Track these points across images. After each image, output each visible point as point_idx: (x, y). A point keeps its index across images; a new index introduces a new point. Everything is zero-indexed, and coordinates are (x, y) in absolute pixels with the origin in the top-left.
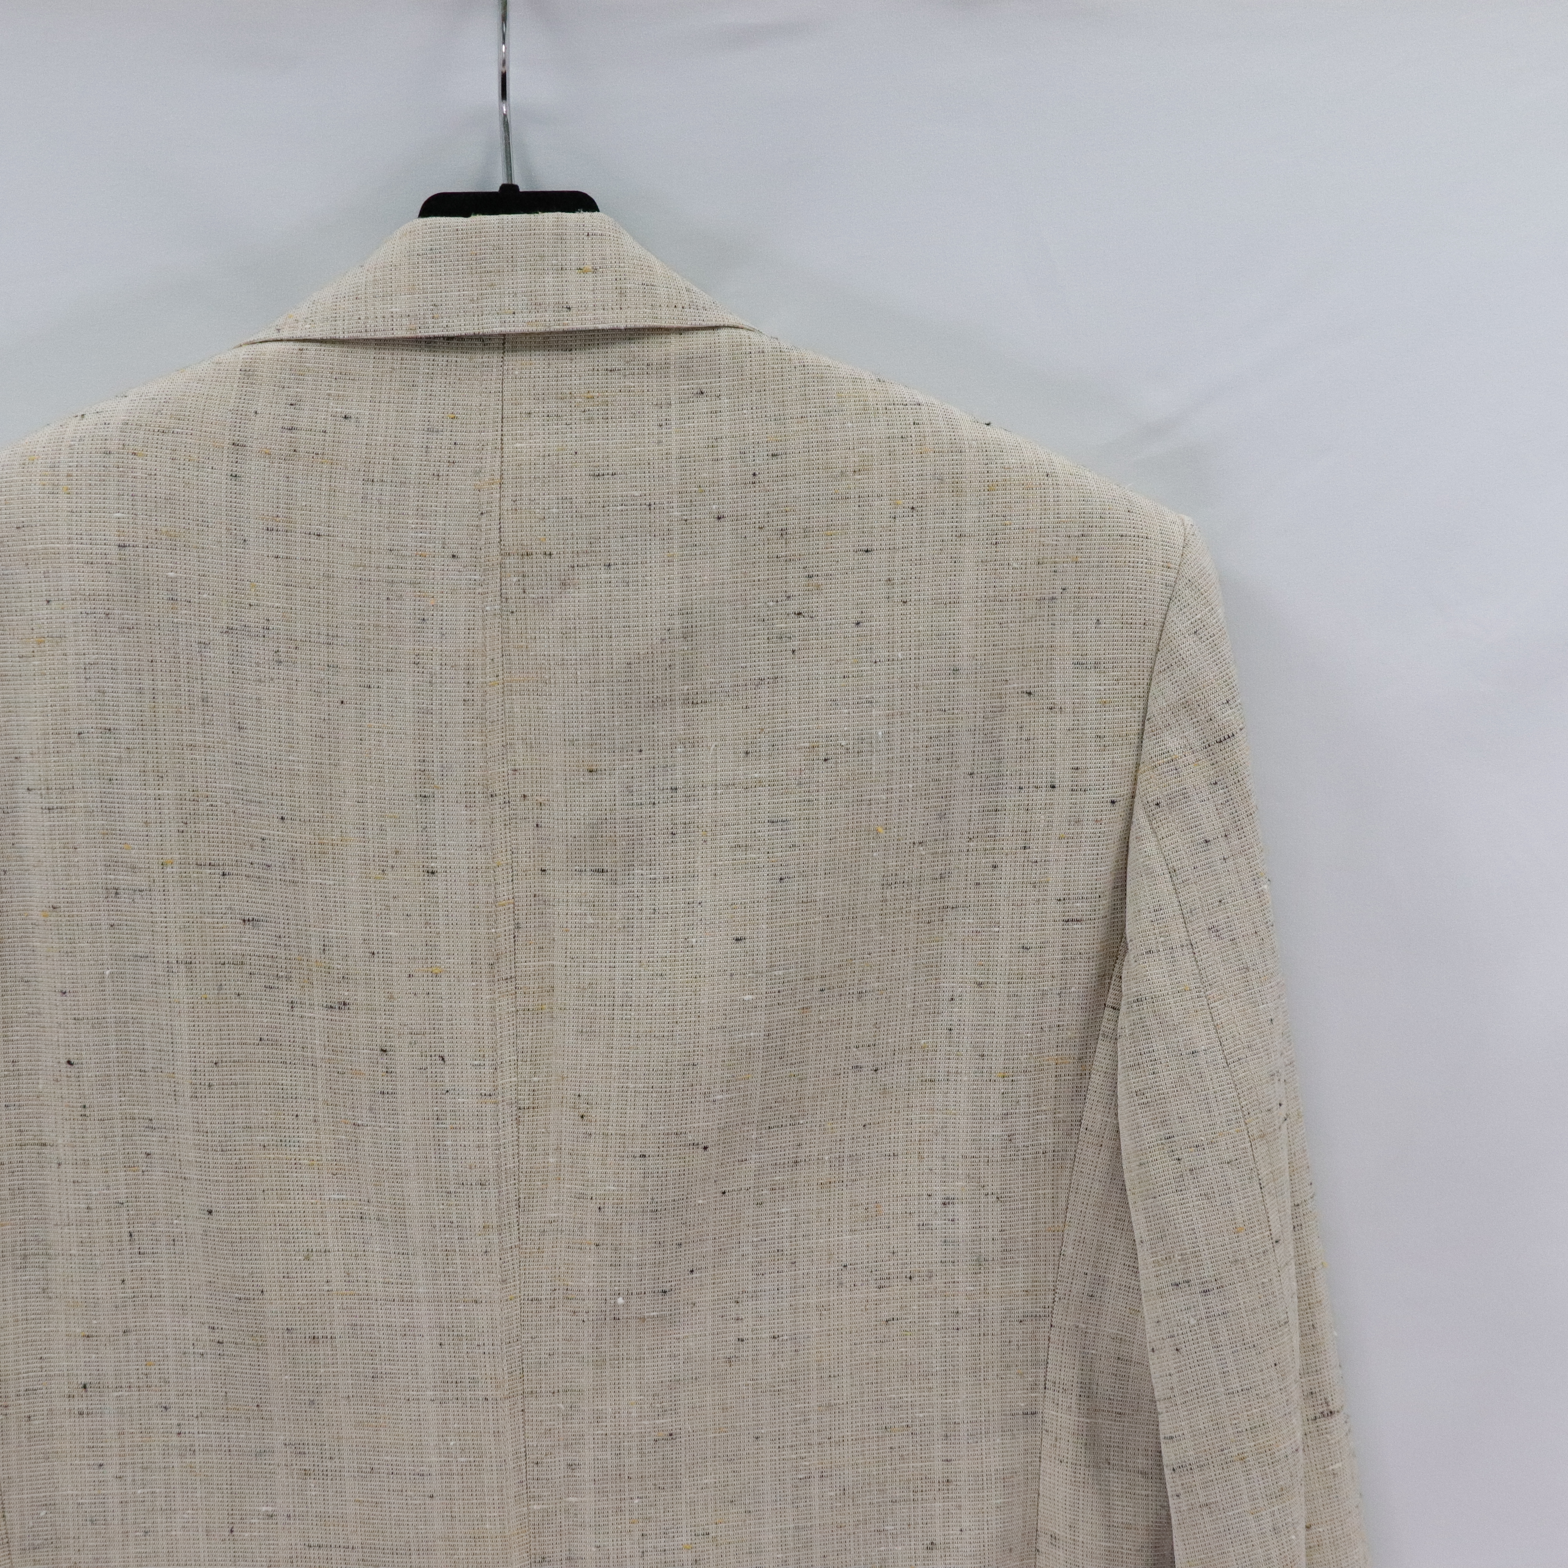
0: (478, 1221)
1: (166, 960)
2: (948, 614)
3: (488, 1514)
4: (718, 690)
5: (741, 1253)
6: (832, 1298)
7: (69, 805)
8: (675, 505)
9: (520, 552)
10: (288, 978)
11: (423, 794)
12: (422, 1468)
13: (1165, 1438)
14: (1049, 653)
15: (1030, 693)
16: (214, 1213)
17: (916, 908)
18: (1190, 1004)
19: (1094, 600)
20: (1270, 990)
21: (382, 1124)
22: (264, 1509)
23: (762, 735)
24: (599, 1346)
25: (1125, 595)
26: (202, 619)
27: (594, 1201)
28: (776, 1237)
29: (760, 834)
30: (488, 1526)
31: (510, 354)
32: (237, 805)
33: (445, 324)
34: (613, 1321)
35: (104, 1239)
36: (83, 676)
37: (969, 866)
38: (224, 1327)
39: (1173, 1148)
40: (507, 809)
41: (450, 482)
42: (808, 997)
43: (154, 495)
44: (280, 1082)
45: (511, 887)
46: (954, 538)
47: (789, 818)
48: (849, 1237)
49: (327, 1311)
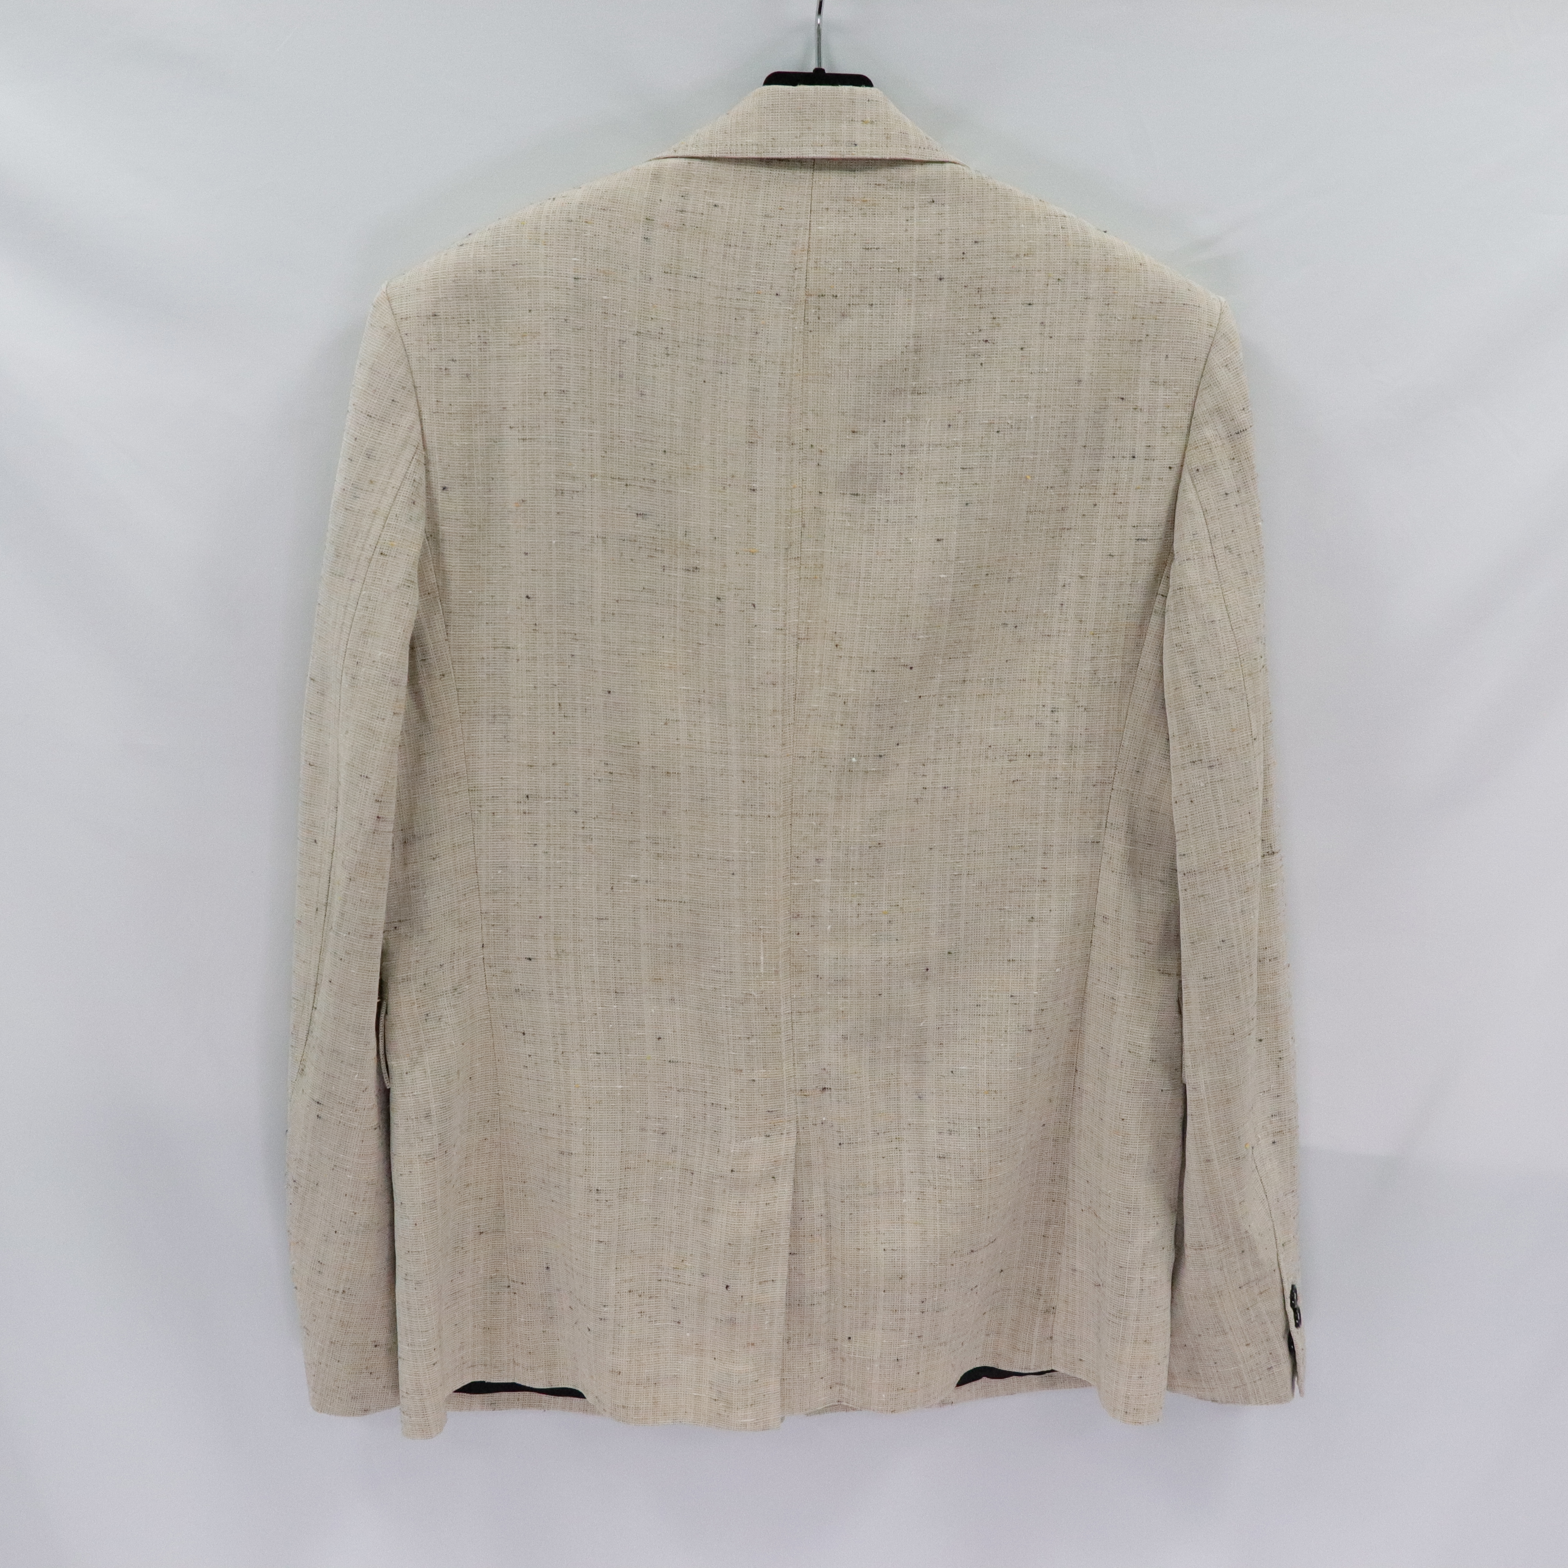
0: (770, 707)
1: (590, 535)
2: (1077, 346)
3: (766, 887)
4: (934, 386)
5: (928, 735)
6: (981, 766)
7: (536, 437)
8: (914, 270)
9: (818, 294)
10: (662, 551)
11: (750, 441)
12: (728, 856)
13: (1180, 855)
14: (1136, 375)
15: (1123, 399)
16: (611, 693)
17: (1046, 528)
18: (1211, 592)
19: (1165, 343)
20: (1260, 587)
21: (715, 644)
22: (632, 876)
23: (960, 415)
24: (839, 787)
25: (1184, 341)
26: (622, 326)
27: (841, 698)
28: (950, 726)
29: (955, 476)
30: (766, 894)
31: (817, 171)
32: (637, 443)
33: (779, 151)
34: (848, 773)
35: (544, 707)
36: (549, 357)
37: (1080, 504)
38: (614, 763)
39: (1197, 679)
40: (801, 453)
41: (777, 249)
42: (978, 578)
43: (597, 248)
44: (654, 615)
45: (801, 501)
46: (1083, 299)
47: (973, 467)
48: (993, 729)
49: (676, 757)
